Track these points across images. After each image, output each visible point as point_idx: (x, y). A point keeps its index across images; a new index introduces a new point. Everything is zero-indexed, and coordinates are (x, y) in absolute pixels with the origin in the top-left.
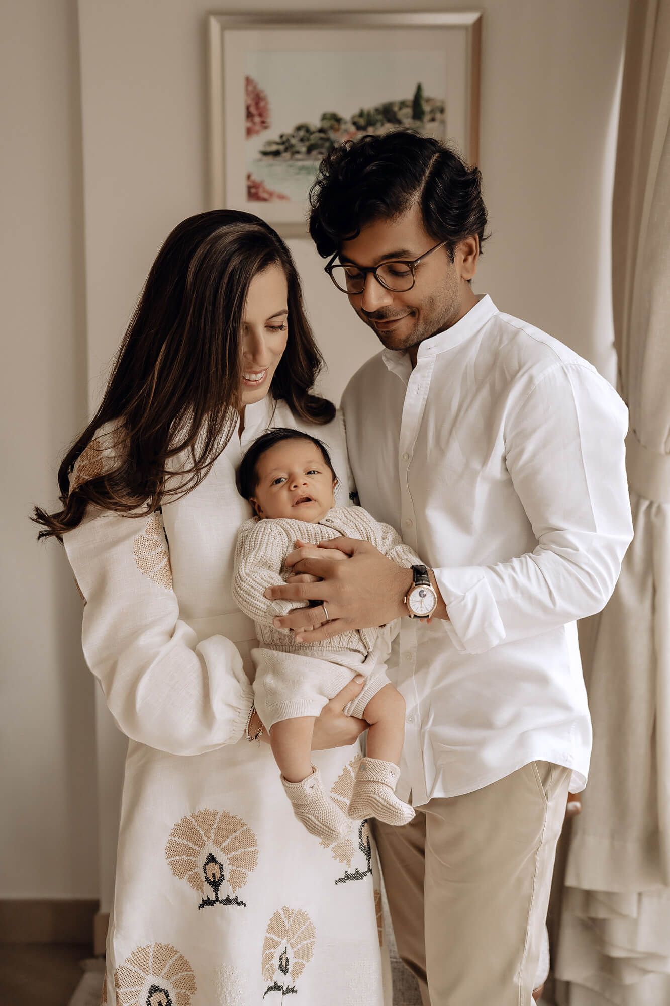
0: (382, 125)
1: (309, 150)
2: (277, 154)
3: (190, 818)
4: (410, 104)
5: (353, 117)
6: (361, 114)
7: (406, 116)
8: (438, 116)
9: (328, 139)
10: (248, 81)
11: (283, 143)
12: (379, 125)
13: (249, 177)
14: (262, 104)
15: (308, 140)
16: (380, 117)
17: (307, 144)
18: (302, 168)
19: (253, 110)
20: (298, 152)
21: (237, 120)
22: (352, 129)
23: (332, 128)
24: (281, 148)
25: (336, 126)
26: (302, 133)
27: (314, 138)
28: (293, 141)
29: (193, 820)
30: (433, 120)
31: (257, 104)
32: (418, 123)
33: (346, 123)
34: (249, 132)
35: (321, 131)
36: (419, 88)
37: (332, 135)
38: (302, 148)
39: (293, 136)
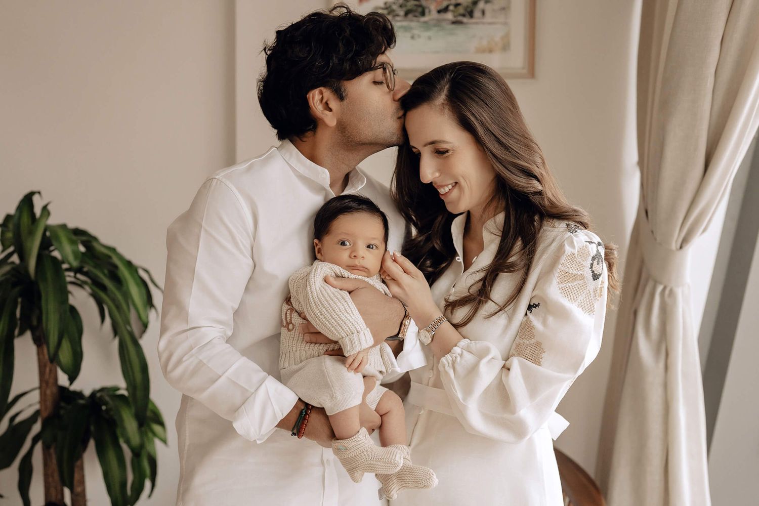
1: (406, 14)
9: (420, 6)
11: (386, 8)
15: (406, 6)
17: (405, 9)
20: (397, 15)
27: (410, 5)
28: (394, 7)
34: (361, 0)
37: (424, 3)
38: (402, 13)
39: (394, 3)
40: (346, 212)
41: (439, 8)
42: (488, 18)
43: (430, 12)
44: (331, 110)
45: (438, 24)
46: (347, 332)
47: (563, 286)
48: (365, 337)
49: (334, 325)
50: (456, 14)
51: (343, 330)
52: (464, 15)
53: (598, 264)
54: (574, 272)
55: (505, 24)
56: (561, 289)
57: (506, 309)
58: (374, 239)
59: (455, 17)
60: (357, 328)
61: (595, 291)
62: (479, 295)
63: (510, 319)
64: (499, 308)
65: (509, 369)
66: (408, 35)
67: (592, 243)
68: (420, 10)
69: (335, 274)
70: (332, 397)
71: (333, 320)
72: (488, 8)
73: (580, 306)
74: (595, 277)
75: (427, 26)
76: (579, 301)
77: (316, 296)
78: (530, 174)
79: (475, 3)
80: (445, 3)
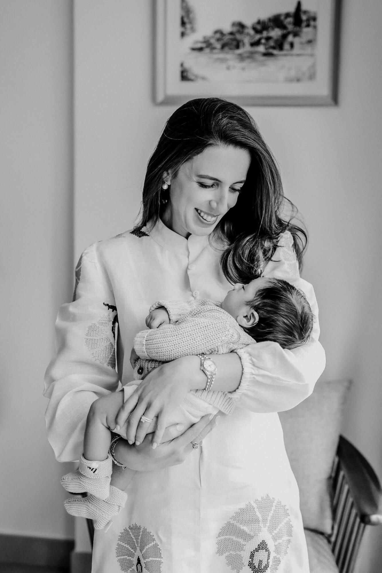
0: (273, 29)
1: (223, 47)
2: (201, 49)
3: (128, 529)
4: (293, 15)
5: (253, 25)
6: (259, 22)
7: (290, 23)
8: (312, 23)
9: (235, 39)
11: (205, 42)
12: (270, 29)
13: (182, 65)
14: (191, 16)
15: (222, 40)
16: (271, 24)
17: (221, 43)
18: (218, 59)
19: (186, 20)
20: (214, 48)
21: (175, 27)
22: (252, 32)
23: (239, 32)
24: (204, 45)
25: (242, 31)
26: (218, 36)
27: (227, 38)
28: (213, 41)
29: (130, 530)
30: (308, 26)
31: (188, 15)
32: (298, 29)
33: (248, 28)
34: (183, 34)
35: (231, 33)
36: (299, 4)
37: (238, 37)
38: (218, 46)
39: (212, 37)
41: (253, 41)
42: (297, 50)
43: (244, 44)
45: (251, 56)
50: (267, 47)
52: (274, 48)
55: (312, 55)
59: (266, 49)
66: (224, 66)
68: (235, 43)
72: (297, 41)
75: (241, 58)
79: (284, 37)
80: (258, 37)
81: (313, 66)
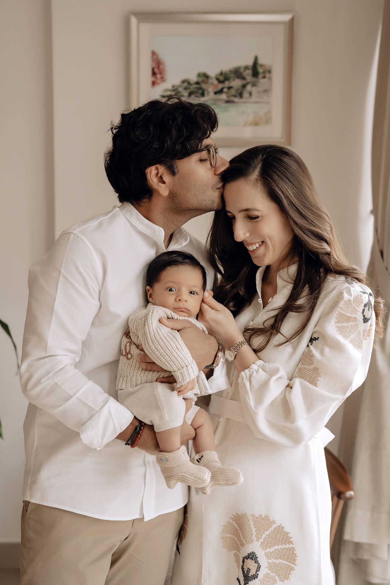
0: (234, 80)
1: (190, 94)
4: (251, 68)
5: (216, 76)
6: (221, 74)
7: (248, 75)
8: (267, 75)
9: (201, 88)
10: (154, 53)
11: (174, 90)
12: (231, 80)
14: (161, 67)
15: (189, 88)
16: (232, 75)
17: (188, 91)
19: (156, 70)
20: (183, 96)
21: (146, 77)
22: (216, 82)
23: (203, 81)
24: (173, 93)
25: (206, 81)
26: (185, 84)
27: (193, 87)
28: (180, 89)
30: (264, 77)
31: (158, 67)
32: (255, 79)
33: (212, 78)
34: (154, 83)
35: (197, 83)
36: (256, 59)
37: (203, 86)
38: (186, 94)
39: (180, 86)
40: (173, 264)
41: (216, 90)
42: (254, 98)
43: (208, 93)
44: (164, 183)
46: (178, 366)
47: (340, 325)
48: (193, 369)
49: (168, 360)
50: (229, 95)
51: (175, 364)
52: (235, 96)
53: (369, 310)
54: (349, 315)
56: (338, 327)
57: (292, 341)
58: (195, 286)
59: (228, 97)
60: (186, 363)
61: (364, 331)
62: (271, 329)
63: (295, 349)
64: (286, 340)
65: (292, 388)
67: (365, 293)
68: (200, 91)
69: (167, 316)
70: (161, 418)
71: (167, 356)
72: (254, 90)
73: (351, 342)
74: (366, 320)
76: (350, 338)
77: (153, 335)
78: (321, 238)
79: (244, 86)
80: (221, 86)
81: (269, 112)
